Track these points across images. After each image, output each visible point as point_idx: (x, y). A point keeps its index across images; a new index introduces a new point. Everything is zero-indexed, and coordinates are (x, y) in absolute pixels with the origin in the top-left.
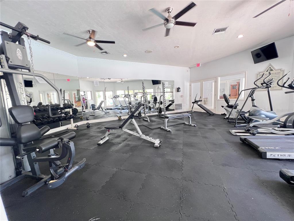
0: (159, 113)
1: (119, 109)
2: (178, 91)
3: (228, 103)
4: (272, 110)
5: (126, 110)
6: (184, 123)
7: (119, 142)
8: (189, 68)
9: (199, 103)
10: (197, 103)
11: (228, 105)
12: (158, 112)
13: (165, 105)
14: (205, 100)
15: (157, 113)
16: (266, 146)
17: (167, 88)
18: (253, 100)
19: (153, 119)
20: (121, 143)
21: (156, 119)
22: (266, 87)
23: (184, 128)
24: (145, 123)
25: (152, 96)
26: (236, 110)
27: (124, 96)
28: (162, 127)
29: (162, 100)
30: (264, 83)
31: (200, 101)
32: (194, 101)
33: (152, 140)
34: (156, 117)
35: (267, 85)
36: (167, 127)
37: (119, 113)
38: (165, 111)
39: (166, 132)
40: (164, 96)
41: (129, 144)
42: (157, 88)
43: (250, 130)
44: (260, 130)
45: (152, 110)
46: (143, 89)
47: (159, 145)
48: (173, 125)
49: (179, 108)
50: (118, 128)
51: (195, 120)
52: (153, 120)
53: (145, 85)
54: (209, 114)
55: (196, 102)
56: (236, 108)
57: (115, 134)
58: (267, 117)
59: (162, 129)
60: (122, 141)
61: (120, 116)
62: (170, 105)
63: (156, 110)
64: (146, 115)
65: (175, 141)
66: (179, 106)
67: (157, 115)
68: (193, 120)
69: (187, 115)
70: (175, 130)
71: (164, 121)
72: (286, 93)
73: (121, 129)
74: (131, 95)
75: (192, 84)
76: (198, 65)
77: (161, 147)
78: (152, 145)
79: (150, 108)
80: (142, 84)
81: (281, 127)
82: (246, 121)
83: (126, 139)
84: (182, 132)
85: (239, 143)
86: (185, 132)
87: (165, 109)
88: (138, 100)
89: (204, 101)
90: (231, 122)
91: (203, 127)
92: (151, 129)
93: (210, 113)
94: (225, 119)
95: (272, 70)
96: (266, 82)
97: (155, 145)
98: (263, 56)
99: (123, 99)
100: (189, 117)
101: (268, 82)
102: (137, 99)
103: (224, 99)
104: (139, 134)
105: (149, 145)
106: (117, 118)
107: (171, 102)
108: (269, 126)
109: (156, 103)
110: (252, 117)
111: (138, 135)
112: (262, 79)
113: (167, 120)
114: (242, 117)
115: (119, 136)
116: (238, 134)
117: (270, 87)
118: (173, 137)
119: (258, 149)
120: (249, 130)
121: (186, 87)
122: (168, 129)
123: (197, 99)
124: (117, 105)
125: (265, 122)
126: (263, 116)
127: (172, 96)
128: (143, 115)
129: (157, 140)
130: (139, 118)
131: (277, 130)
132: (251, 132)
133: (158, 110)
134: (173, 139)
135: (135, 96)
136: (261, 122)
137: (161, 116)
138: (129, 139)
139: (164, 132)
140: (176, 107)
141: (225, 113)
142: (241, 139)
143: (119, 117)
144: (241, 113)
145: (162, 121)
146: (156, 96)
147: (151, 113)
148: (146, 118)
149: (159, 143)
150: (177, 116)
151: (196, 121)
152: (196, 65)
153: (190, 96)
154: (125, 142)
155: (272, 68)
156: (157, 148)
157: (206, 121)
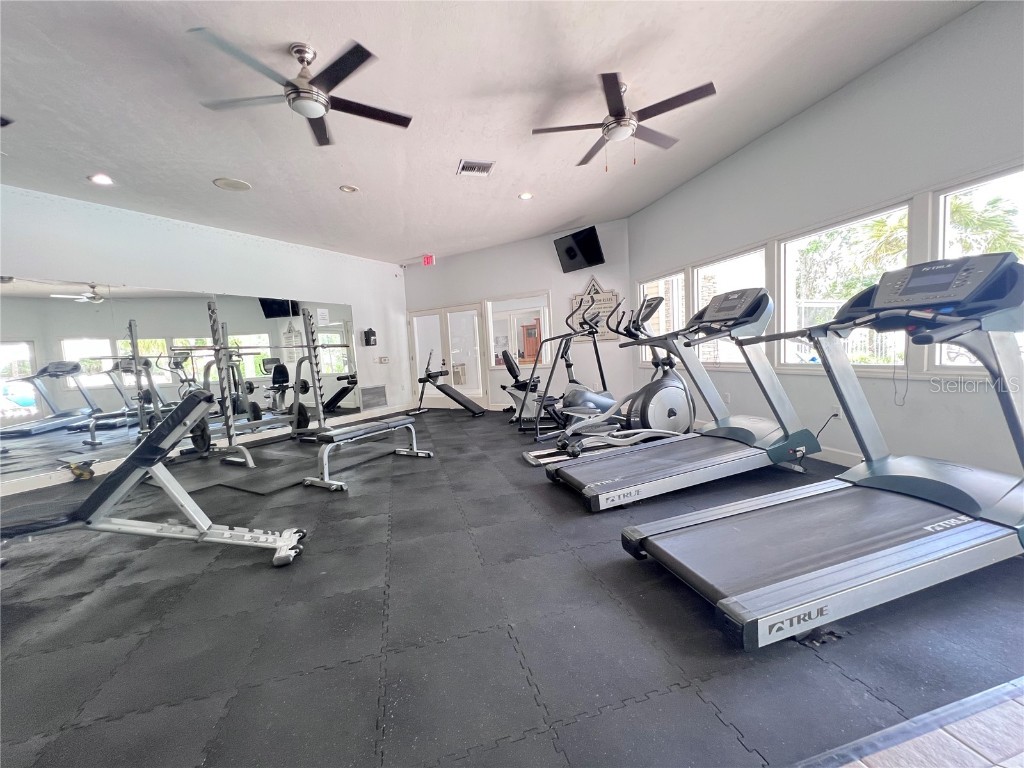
0: (299, 427)
1: (83, 429)
2: (368, 343)
3: (515, 377)
4: (605, 389)
5: (125, 430)
6: (394, 452)
7: (68, 593)
8: (401, 266)
9: (441, 381)
10: (435, 381)
11: (517, 381)
12: (291, 423)
13: (318, 392)
14: (460, 369)
15: (289, 430)
16: (598, 481)
17: (327, 330)
18: (569, 366)
19: (272, 453)
20: (84, 594)
21: (283, 450)
22: (590, 333)
23: (395, 468)
24: (233, 476)
25: (265, 362)
26: (536, 395)
27: (108, 365)
28: (310, 479)
29: (306, 375)
30: (585, 322)
31: (442, 374)
32: (423, 375)
33: (263, 538)
34: (283, 446)
35: (590, 328)
36: (330, 474)
37: (80, 446)
38: (322, 416)
39: (325, 497)
40: (314, 362)
41: (137, 587)
42: (286, 330)
43: (568, 445)
44: (586, 442)
45: (266, 417)
46: (214, 332)
47: (293, 553)
48: (356, 463)
49: (375, 401)
50: (64, 519)
51: (429, 437)
52: (269, 458)
53: (220, 318)
54: (471, 412)
55: (430, 377)
56: (534, 389)
57: (45, 556)
58: (598, 406)
59: (311, 486)
60: (97, 580)
61: (88, 464)
62: (343, 392)
63: (281, 417)
64: (238, 440)
65: (360, 521)
66: (377, 394)
67: (289, 435)
68: (424, 438)
69: (401, 422)
70: (361, 481)
71: (316, 454)
72: (621, 346)
73: (80, 524)
74: (153, 361)
75: (415, 319)
76: (428, 260)
77: (304, 556)
78: (260, 560)
79: (256, 412)
80: (207, 313)
81: (623, 428)
82: (558, 423)
83: (122, 565)
84: (389, 485)
85: (546, 484)
86: (396, 481)
87: (321, 408)
88: (194, 380)
89: (456, 374)
90: (527, 431)
91: (455, 455)
92: (263, 495)
93: (474, 409)
94: (512, 422)
95: (597, 292)
96: (588, 320)
97: (277, 555)
98: (580, 257)
99: (104, 381)
100: (408, 429)
101: (591, 321)
102: (190, 377)
103: (505, 367)
104: (194, 526)
105: (248, 563)
106: (63, 476)
107: (344, 383)
108: (601, 428)
109: (283, 390)
110: (568, 409)
111: (189, 533)
112: (581, 311)
113: (327, 449)
114: (548, 412)
115: (74, 563)
116: (542, 461)
117: (597, 332)
118: (352, 507)
119: (584, 491)
120: (564, 446)
121: (395, 330)
122: (335, 483)
123: (434, 369)
124: (63, 409)
125: (594, 420)
126: (591, 405)
127: (350, 361)
128: (221, 443)
129: (287, 534)
130: (201, 458)
131: (616, 437)
132: (569, 449)
133: (294, 417)
134: (352, 515)
135: (178, 365)
136: (589, 421)
137: (305, 439)
138: (139, 562)
139: (318, 498)
140: (366, 398)
141: (511, 407)
142: (549, 473)
143: (78, 468)
144: (545, 403)
145: (308, 456)
146: (285, 361)
147: (260, 431)
148: (237, 453)
149: (295, 543)
150: (367, 430)
151: (433, 441)
152: (421, 260)
153: (412, 358)
154: (111, 585)
155: (597, 287)
156: (285, 565)
157: (464, 436)
